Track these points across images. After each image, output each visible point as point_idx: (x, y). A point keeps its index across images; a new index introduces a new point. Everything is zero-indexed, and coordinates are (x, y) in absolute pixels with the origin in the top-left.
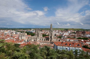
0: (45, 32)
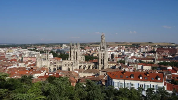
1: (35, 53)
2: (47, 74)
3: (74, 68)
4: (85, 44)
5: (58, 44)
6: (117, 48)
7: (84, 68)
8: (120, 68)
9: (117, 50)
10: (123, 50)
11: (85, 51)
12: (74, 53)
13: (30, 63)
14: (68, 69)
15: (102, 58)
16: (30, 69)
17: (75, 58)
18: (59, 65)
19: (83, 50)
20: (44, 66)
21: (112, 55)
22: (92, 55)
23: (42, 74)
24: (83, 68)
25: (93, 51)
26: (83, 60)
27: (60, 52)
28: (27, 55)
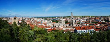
1: (46, 20)
2: (51, 28)
3: (61, 27)
4: (64, 17)
5: (54, 17)
7: (65, 26)
8: (79, 26)
9: (77, 19)
10: (79, 19)
11: (64, 20)
12: (61, 20)
13: (44, 24)
14: (58, 27)
15: (72, 22)
16: (45, 26)
17: (61, 22)
18: (55, 25)
20: (50, 25)
21: (75, 21)
22: (68, 21)
23: (49, 28)
25: (68, 19)
26: (64, 23)
27: (55, 20)
28: (43, 21)
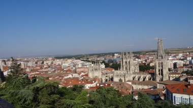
0: (146, 61)
1: (88, 63)
2: (98, 85)
3: (127, 79)
4: (139, 53)
5: (109, 54)
6: (181, 55)
7: (139, 80)
9: (182, 58)
10: (190, 58)
11: (139, 60)
12: (126, 62)
13: (82, 74)
14: (120, 80)
15: (161, 68)
16: (82, 80)
17: (128, 68)
18: (111, 75)
19: (137, 59)
20: (96, 77)
22: (149, 64)
23: (94, 85)
24: (137, 79)
25: (150, 60)
26: (137, 70)
27: (112, 62)
28: (80, 66)
